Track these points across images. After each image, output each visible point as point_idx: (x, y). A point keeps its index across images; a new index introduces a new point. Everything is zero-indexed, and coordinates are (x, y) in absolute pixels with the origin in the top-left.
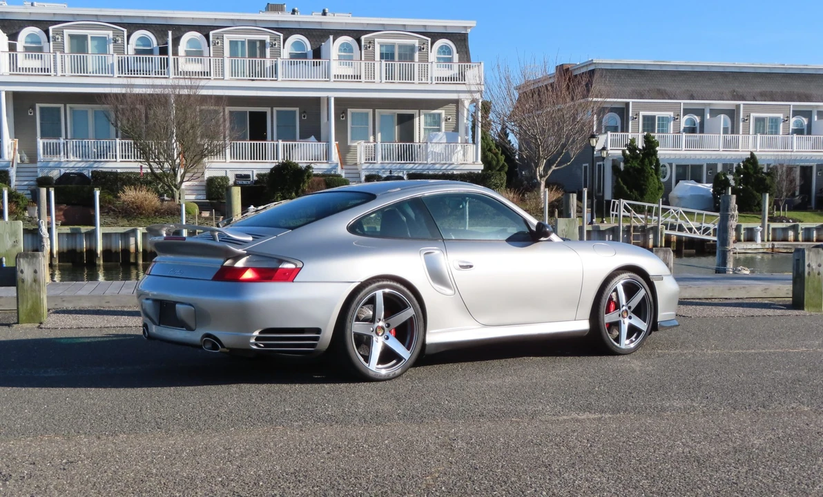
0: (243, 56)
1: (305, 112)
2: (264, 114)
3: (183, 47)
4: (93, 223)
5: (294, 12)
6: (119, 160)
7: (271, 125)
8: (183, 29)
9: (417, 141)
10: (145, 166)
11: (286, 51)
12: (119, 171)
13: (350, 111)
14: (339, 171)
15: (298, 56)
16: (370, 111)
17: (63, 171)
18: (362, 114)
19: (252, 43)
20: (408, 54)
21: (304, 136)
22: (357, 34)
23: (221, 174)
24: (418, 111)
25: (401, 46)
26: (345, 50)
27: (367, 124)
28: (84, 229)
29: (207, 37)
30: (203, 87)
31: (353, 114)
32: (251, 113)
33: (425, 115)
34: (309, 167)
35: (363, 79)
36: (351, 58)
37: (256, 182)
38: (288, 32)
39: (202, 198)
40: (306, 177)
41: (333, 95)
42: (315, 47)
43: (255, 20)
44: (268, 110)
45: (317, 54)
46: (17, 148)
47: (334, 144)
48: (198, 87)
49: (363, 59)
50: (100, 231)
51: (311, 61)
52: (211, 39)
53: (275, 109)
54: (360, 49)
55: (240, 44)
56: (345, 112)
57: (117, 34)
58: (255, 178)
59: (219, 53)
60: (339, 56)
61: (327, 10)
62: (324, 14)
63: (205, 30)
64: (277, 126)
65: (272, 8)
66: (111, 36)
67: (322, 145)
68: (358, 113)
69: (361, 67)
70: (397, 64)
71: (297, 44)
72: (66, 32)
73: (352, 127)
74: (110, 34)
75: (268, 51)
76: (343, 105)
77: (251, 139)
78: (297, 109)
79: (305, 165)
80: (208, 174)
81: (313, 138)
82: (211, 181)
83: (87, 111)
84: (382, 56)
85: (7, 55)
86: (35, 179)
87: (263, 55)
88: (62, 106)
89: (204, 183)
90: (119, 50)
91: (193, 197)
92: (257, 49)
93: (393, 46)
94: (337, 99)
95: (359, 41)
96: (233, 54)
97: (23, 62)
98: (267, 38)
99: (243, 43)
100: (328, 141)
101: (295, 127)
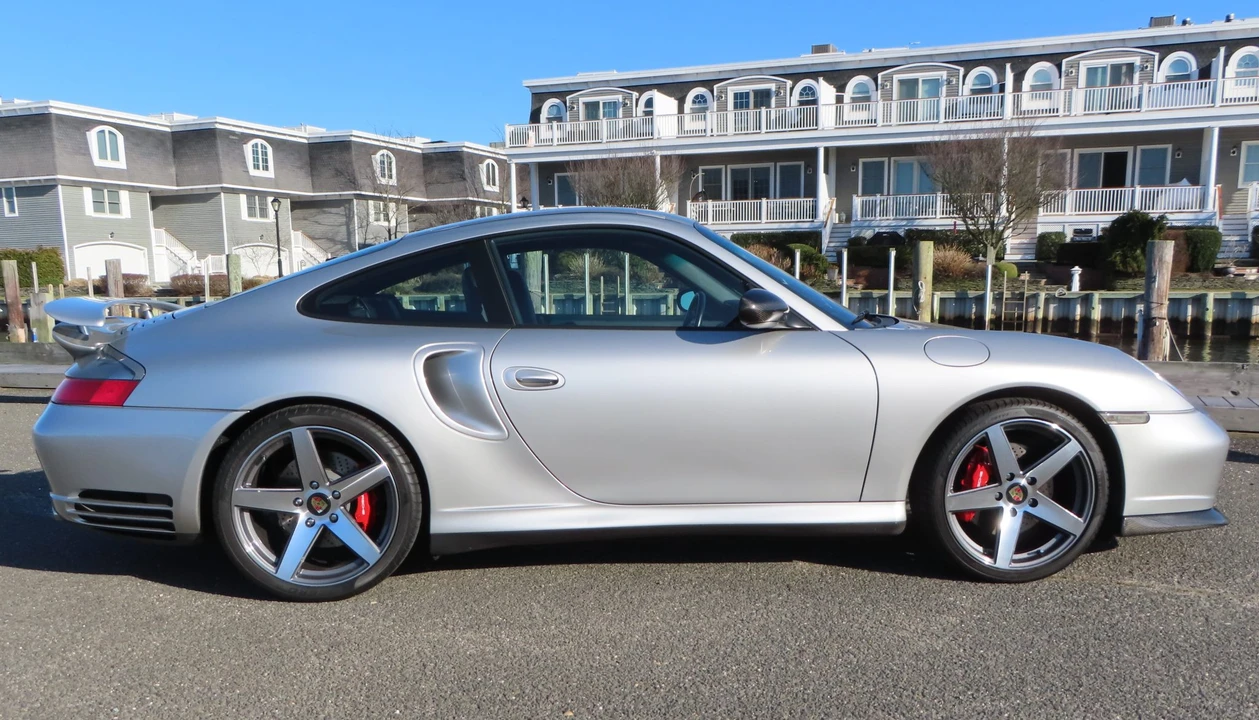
0: (1103, 84)
1: (1179, 149)
2: (1124, 155)
3: (1029, 80)
4: (886, 287)
5: (1184, 23)
6: (939, 216)
7: (1133, 167)
8: (1030, 60)
10: (959, 222)
11: (1162, 73)
12: (938, 228)
13: (1245, 144)
14: (1218, 222)
15: (1179, 78)
17: (877, 230)
19: (1116, 68)
21: (1175, 180)
23: (1058, 229)
26: (1247, 65)
28: (876, 293)
29: (1059, 67)
30: (1038, 127)
31: (1249, 148)
32: (1106, 154)
34: (1162, 217)
36: (1255, 75)
37: (1099, 238)
38: (1165, 49)
39: (1030, 258)
40: (1156, 231)
41: (1217, 125)
42: (1204, 65)
43: (1124, 39)
44: (1129, 149)
45: (1205, 73)
46: (834, 207)
47: (1213, 189)
48: (1031, 128)
50: (893, 295)
51: (1194, 82)
52: (1063, 69)
53: (1139, 148)
55: (1100, 70)
56: (1238, 146)
57: (953, 74)
58: (1100, 233)
59: (1073, 83)
60: (1237, 73)
61: (1232, 16)
62: (1228, 20)
63: (1056, 58)
64: (1141, 169)
65: (1156, 22)
66: (945, 78)
67: (1197, 189)
71: (1180, 64)
72: (896, 78)
73: (1246, 166)
74: (944, 74)
75: (1137, 76)
76: (1232, 138)
77: (1104, 186)
78: (1170, 147)
79: (1157, 215)
80: (1040, 230)
81: (1184, 181)
82: (1043, 237)
83: (912, 164)
85: (834, 108)
86: (846, 239)
87: (1130, 81)
88: (886, 159)
89: (1035, 241)
90: (953, 91)
91: (1018, 257)
92: (1121, 74)
94: (1223, 131)
96: (1091, 83)
97: (849, 114)
98: (1137, 61)
99: (1104, 69)
100: (1206, 185)
101: (1164, 168)
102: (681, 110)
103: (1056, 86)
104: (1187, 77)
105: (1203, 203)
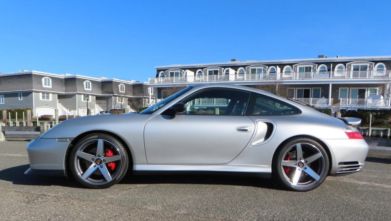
0: (303, 72)
1: (323, 89)
2: (309, 90)
3: (284, 70)
5: (326, 57)
7: (311, 93)
8: (285, 65)
9: (366, 98)
11: (318, 70)
13: (340, 88)
14: (331, 108)
15: (322, 71)
16: (348, 88)
18: (345, 89)
19: (306, 68)
20: (364, 68)
21: (322, 97)
22: (344, 63)
24: (367, 88)
25: (362, 66)
26: (340, 68)
27: (346, 92)
31: (341, 89)
32: (305, 90)
33: (370, 90)
35: (346, 77)
36: (342, 71)
38: (319, 64)
41: (331, 83)
42: (328, 68)
43: (309, 61)
44: (310, 88)
47: (330, 100)
49: (346, 71)
52: (293, 67)
53: (313, 88)
54: (346, 68)
55: (302, 68)
56: (338, 89)
57: (265, 68)
59: (296, 71)
60: (338, 70)
61: (338, 56)
62: (337, 57)
63: (291, 65)
64: (313, 94)
65: (320, 57)
66: (263, 69)
67: (326, 99)
68: (343, 89)
69: (345, 73)
70: (360, 72)
71: (322, 67)
72: (250, 68)
73: (341, 94)
75: (312, 70)
76: (336, 87)
77: (304, 98)
78: (321, 88)
81: (324, 97)
84: (354, 70)
85: (235, 75)
87: (310, 71)
90: (265, 72)
92: (308, 69)
93: (358, 66)
95: (345, 65)
96: (300, 71)
97: (238, 77)
98: (312, 66)
99: (304, 68)
100: (329, 98)
101: (319, 93)
102: (195, 75)
103: (291, 72)
104: (325, 71)
105: (328, 103)
